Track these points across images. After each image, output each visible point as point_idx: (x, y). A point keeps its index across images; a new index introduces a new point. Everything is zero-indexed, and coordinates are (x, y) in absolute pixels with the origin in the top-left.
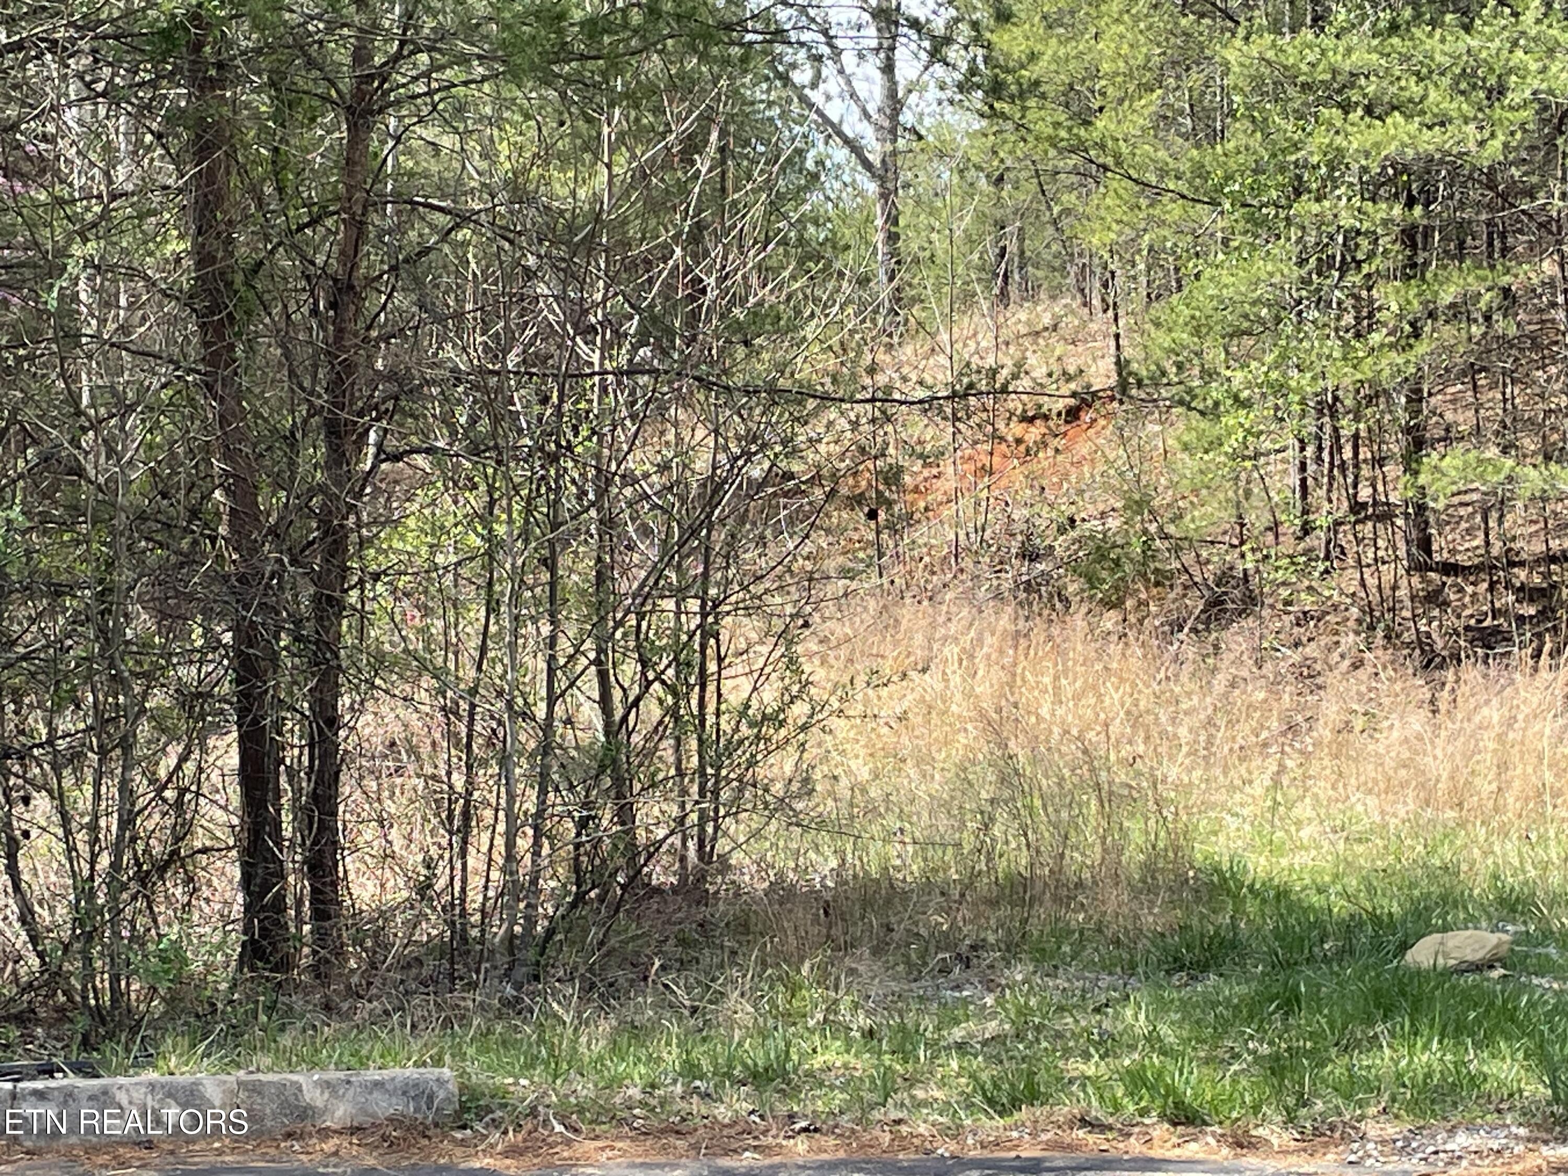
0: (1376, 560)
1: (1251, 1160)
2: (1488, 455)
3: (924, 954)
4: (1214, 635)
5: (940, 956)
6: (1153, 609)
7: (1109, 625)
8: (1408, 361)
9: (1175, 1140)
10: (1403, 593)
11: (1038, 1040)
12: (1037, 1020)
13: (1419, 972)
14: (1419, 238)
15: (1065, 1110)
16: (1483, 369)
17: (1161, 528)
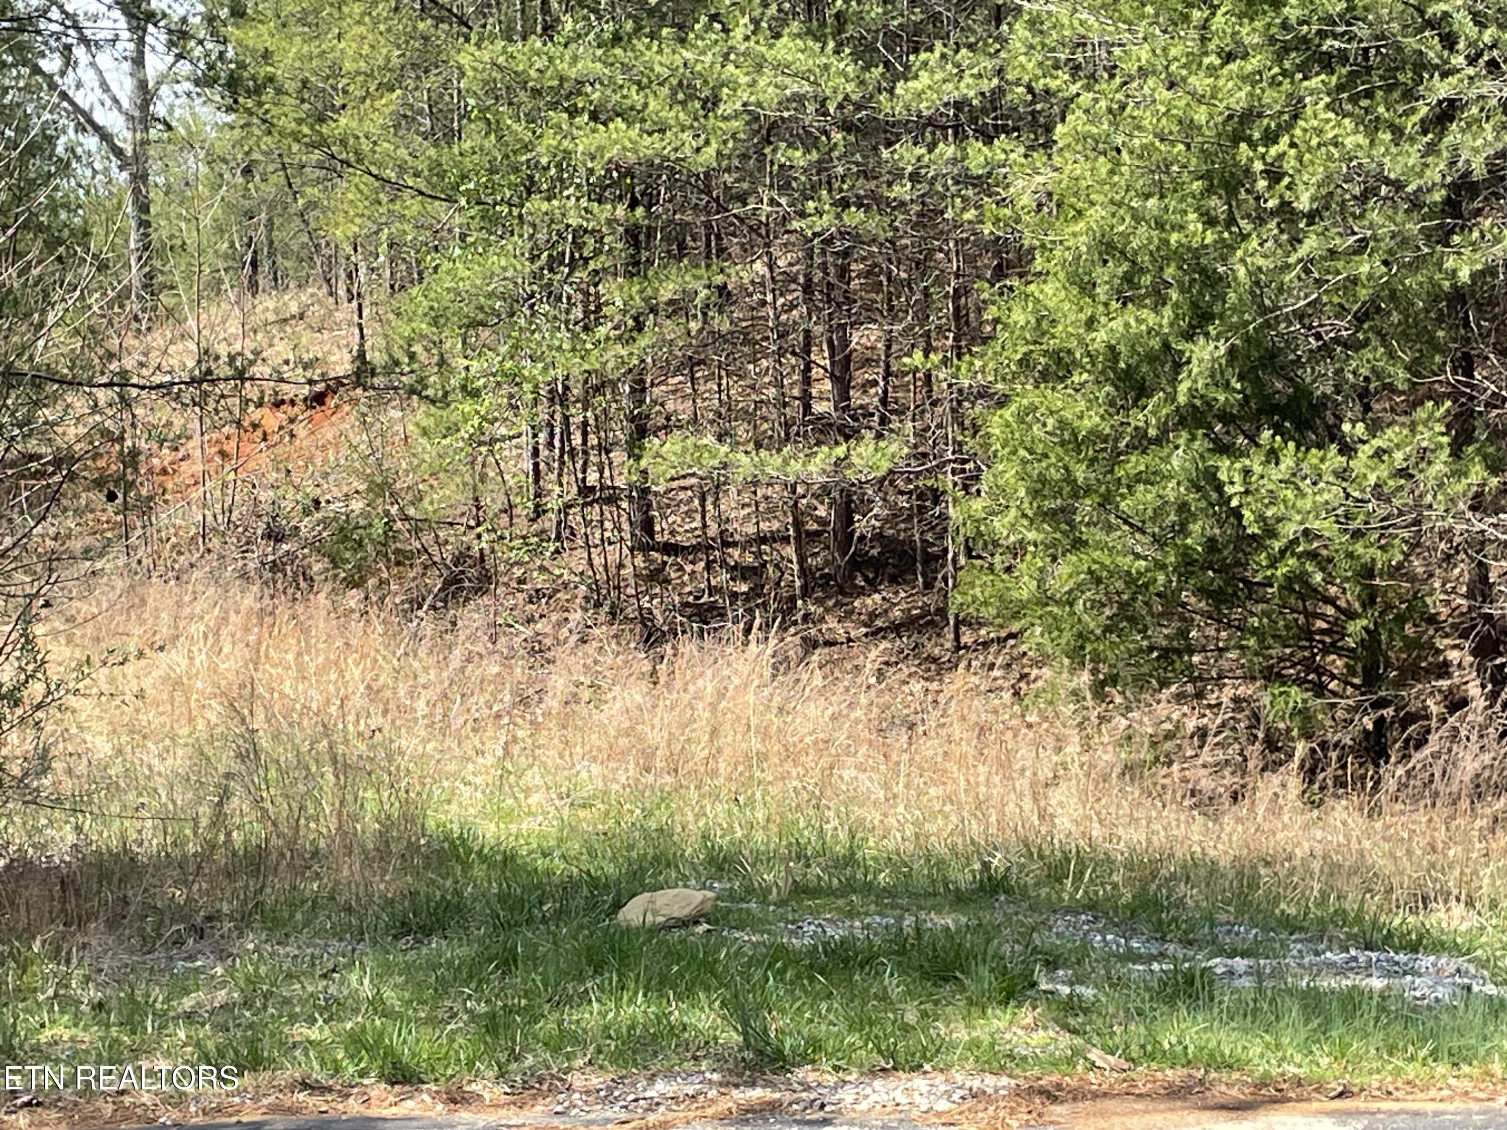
0: (602, 540)
1: (465, 1115)
2: (705, 441)
3: (159, 926)
4: (452, 612)
5: (174, 928)
6: (393, 587)
7: (352, 604)
8: (631, 354)
9: (392, 1099)
10: (628, 571)
11: (265, 1007)
12: (265, 988)
13: (629, 929)
14: (642, 237)
15: (290, 1073)
16: (702, 362)
17: (401, 509)
